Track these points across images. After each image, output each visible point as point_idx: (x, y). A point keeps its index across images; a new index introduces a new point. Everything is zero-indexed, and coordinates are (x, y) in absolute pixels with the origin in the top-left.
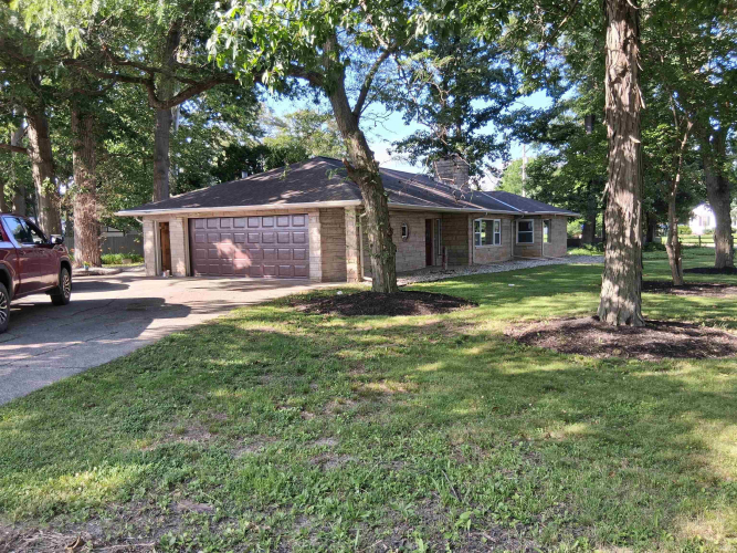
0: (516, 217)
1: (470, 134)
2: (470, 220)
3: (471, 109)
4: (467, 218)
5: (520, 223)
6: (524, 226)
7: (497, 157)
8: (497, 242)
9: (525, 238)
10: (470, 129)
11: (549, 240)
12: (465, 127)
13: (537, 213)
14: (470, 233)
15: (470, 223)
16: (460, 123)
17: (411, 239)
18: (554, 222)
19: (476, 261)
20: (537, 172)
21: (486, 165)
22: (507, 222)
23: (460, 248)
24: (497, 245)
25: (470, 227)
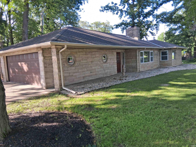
0: (160, 49)
1: (143, 20)
2: (137, 51)
3: (144, 12)
4: (136, 51)
5: (162, 52)
6: (164, 53)
7: (154, 29)
8: (152, 60)
9: (164, 58)
10: (143, 19)
11: (175, 59)
12: (142, 18)
13: (169, 47)
14: (138, 57)
15: (138, 53)
16: (140, 17)
17: (108, 61)
18: (177, 51)
19: (141, 70)
20: (169, 34)
21: (149, 31)
22: (156, 52)
23: (134, 64)
24: (152, 62)
25: (138, 55)
